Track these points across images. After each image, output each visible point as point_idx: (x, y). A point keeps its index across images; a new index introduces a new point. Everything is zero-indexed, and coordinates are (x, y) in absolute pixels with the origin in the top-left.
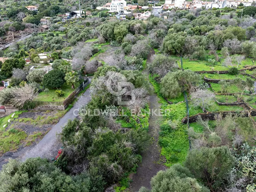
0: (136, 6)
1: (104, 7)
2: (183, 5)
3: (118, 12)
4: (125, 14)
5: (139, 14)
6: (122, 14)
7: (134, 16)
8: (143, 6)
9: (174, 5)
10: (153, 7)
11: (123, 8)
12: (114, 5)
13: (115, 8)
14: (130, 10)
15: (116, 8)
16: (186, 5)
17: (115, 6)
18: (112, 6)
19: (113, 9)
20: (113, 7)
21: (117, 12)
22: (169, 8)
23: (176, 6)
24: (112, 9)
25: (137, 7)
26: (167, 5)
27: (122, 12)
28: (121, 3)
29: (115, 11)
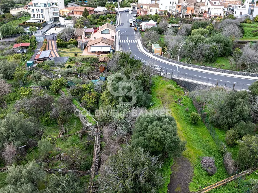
0: (82, 9)
1: (23, 10)
2: (179, 7)
3: (47, 20)
4: (63, 26)
5: (87, 31)
6: (56, 25)
7: (76, 38)
8: (96, 7)
9: (157, 5)
10: (116, 9)
11: (57, 13)
12: (38, 8)
13: (40, 13)
14: (71, 15)
15: (42, 14)
16: (186, 8)
17: (40, 10)
18: (33, 10)
19: (36, 16)
20: (35, 11)
21: (45, 22)
22: (149, 13)
23: (163, 8)
24: (34, 15)
25: (84, 11)
26: (145, 7)
27: (56, 20)
28: (53, 3)
29: (42, 19)
